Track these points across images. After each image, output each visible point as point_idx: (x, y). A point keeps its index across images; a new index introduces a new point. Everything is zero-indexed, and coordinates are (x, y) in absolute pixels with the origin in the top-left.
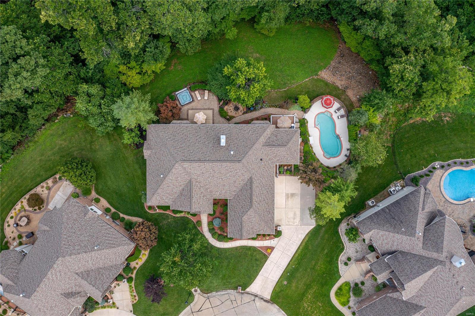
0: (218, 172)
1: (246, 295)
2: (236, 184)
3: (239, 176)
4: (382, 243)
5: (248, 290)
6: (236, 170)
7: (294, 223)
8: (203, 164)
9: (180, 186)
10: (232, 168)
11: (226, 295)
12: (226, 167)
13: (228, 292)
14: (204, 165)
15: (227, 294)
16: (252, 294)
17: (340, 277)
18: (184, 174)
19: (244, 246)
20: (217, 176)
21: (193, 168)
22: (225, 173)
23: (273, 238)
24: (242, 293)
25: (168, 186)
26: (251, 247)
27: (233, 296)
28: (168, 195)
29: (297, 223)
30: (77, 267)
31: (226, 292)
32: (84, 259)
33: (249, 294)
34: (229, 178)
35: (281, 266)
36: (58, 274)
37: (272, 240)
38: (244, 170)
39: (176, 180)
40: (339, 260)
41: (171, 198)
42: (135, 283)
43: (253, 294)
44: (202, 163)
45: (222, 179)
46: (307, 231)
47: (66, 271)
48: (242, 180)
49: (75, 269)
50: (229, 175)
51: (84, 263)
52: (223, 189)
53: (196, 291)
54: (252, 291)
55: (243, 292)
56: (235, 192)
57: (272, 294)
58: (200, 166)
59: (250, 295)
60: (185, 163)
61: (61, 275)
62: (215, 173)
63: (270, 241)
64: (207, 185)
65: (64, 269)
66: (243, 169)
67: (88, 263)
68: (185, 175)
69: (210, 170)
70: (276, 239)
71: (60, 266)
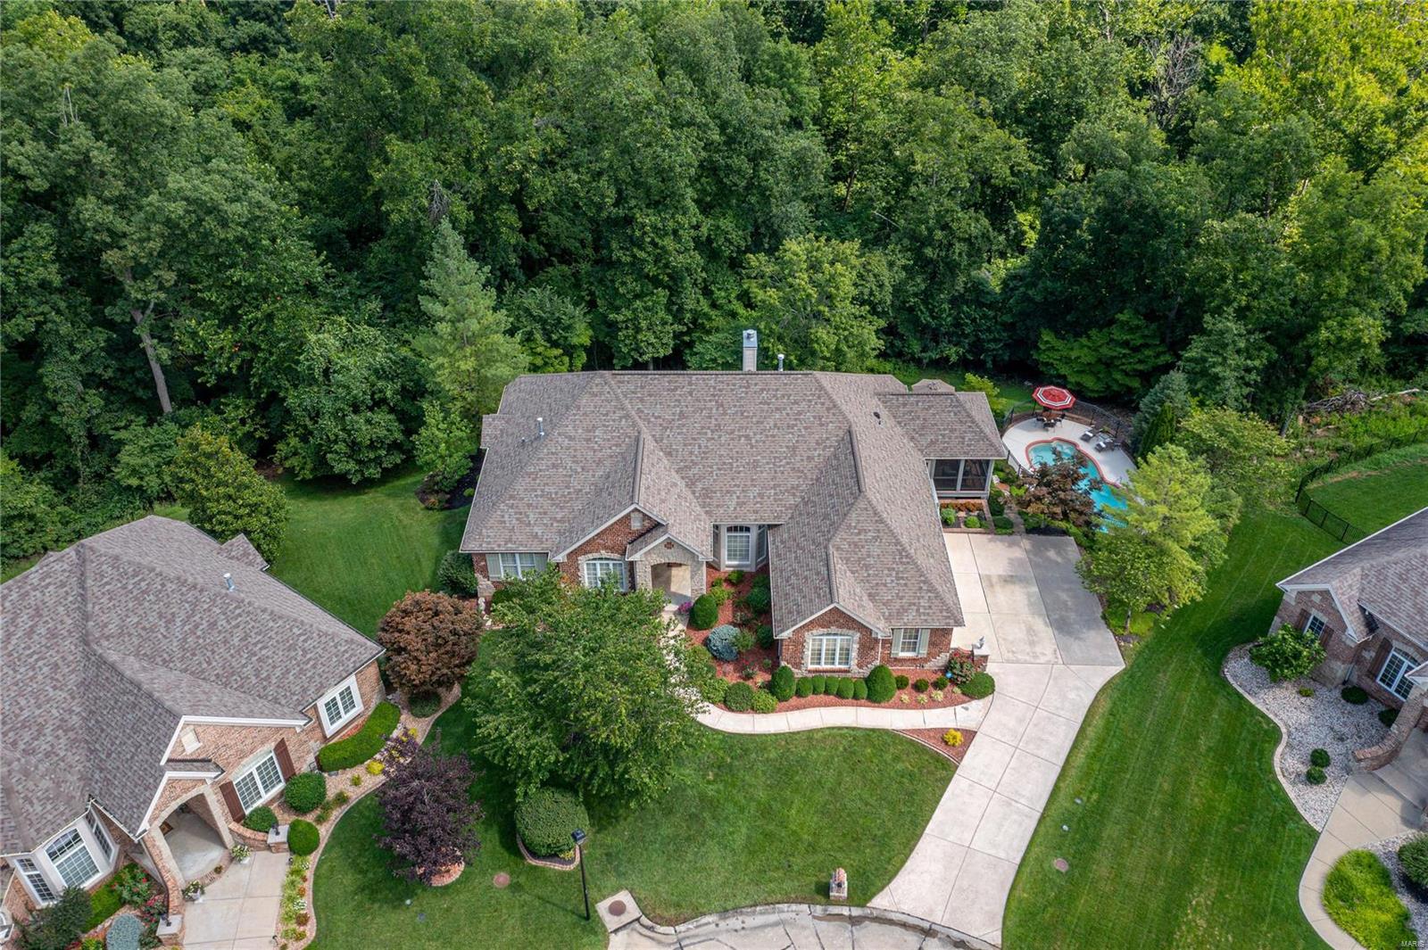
0: (734, 410)
1: (875, 926)
2: (798, 458)
3: (806, 428)
4: (1415, 605)
5: (880, 902)
6: (796, 403)
7: (1036, 657)
8: (687, 378)
9: (599, 463)
10: (783, 396)
11: (770, 933)
12: (762, 390)
13: (783, 916)
14: (690, 384)
15: (776, 924)
16: (904, 925)
17: (1314, 836)
18: (616, 417)
19: (840, 728)
20: (732, 427)
21: (650, 395)
22: (758, 413)
23: (964, 702)
24: (854, 921)
25: (554, 466)
26: (873, 730)
27: (807, 933)
28: (546, 503)
29: (1050, 657)
30: (117, 621)
31: (773, 918)
32: (159, 600)
33: (891, 922)
34: (773, 436)
35: (1022, 801)
36: (24, 620)
37: (958, 708)
38: (823, 404)
39: (588, 440)
40: (1278, 770)
41: (559, 516)
42: (321, 863)
43: (911, 921)
44: (681, 378)
45: (747, 437)
46: (1099, 682)
47: (62, 622)
48: (817, 443)
49: (106, 625)
50: (772, 424)
51: (153, 617)
52: (753, 480)
53: (617, 909)
54: (905, 908)
55: (856, 912)
56: (794, 495)
57: (1005, 918)
58: (676, 389)
59: (898, 930)
60: (626, 378)
61: (32, 630)
62: (725, 414)
63: (950, 710)
64: (696, 464)
65: (61, 609)
66: (819, 398)
67: (167, 629)
68: (621, 418)
69: (709, 405)
70: (974, 703)
71: (51, 588)
